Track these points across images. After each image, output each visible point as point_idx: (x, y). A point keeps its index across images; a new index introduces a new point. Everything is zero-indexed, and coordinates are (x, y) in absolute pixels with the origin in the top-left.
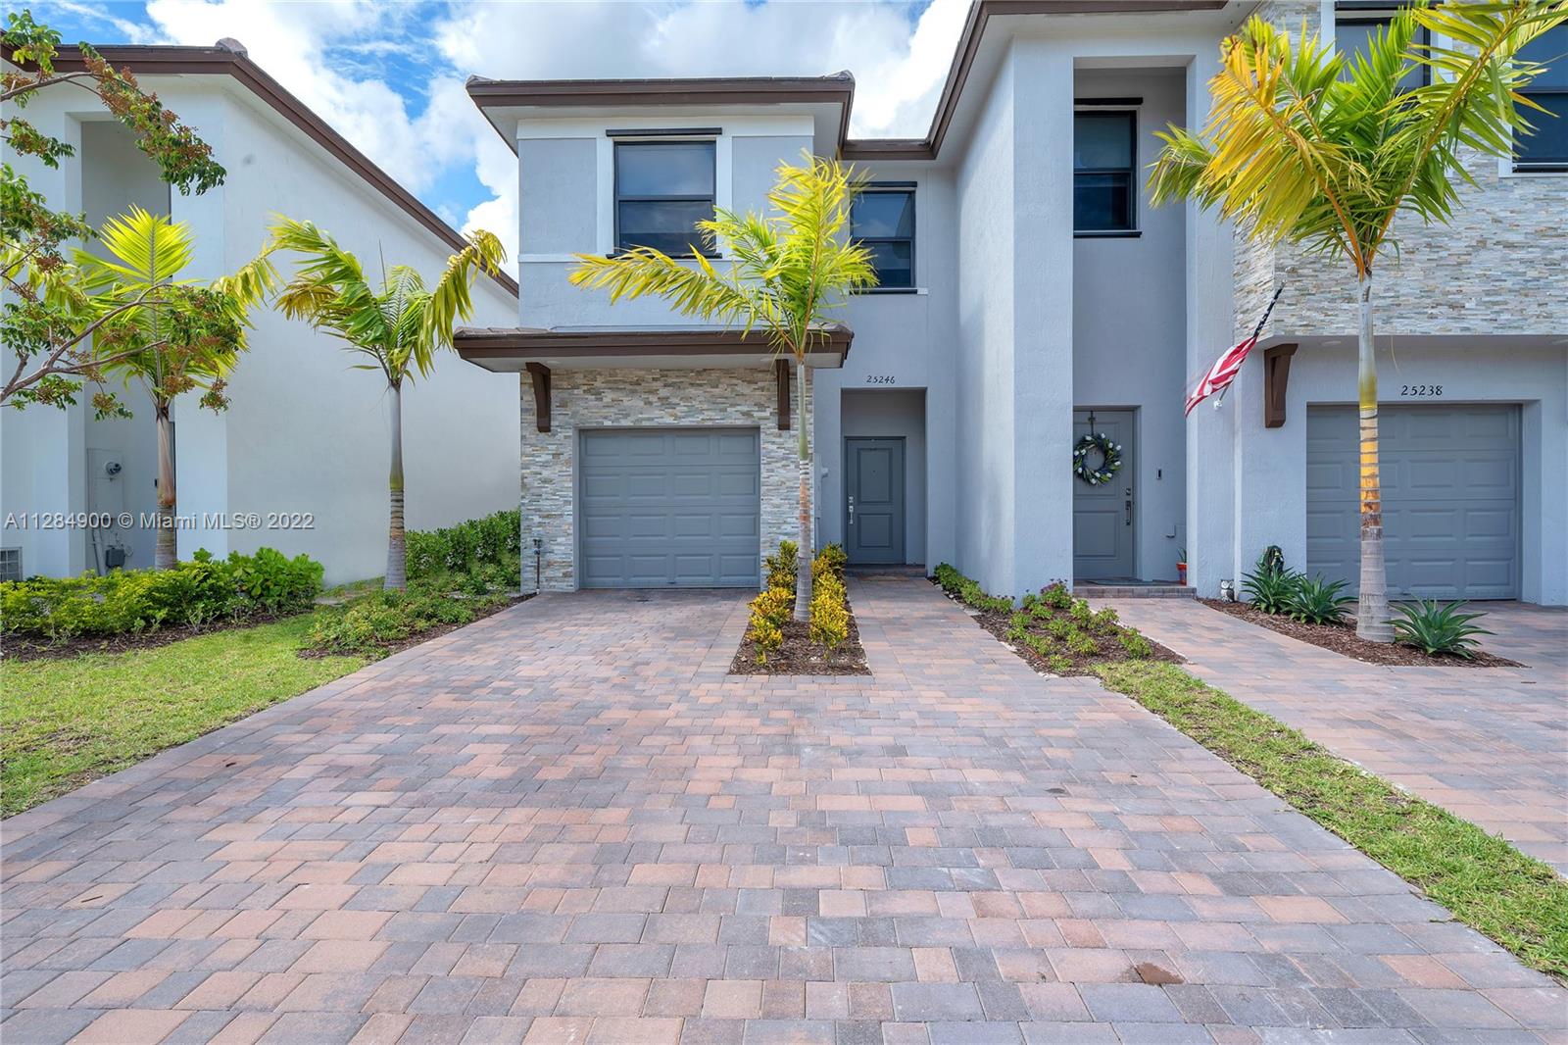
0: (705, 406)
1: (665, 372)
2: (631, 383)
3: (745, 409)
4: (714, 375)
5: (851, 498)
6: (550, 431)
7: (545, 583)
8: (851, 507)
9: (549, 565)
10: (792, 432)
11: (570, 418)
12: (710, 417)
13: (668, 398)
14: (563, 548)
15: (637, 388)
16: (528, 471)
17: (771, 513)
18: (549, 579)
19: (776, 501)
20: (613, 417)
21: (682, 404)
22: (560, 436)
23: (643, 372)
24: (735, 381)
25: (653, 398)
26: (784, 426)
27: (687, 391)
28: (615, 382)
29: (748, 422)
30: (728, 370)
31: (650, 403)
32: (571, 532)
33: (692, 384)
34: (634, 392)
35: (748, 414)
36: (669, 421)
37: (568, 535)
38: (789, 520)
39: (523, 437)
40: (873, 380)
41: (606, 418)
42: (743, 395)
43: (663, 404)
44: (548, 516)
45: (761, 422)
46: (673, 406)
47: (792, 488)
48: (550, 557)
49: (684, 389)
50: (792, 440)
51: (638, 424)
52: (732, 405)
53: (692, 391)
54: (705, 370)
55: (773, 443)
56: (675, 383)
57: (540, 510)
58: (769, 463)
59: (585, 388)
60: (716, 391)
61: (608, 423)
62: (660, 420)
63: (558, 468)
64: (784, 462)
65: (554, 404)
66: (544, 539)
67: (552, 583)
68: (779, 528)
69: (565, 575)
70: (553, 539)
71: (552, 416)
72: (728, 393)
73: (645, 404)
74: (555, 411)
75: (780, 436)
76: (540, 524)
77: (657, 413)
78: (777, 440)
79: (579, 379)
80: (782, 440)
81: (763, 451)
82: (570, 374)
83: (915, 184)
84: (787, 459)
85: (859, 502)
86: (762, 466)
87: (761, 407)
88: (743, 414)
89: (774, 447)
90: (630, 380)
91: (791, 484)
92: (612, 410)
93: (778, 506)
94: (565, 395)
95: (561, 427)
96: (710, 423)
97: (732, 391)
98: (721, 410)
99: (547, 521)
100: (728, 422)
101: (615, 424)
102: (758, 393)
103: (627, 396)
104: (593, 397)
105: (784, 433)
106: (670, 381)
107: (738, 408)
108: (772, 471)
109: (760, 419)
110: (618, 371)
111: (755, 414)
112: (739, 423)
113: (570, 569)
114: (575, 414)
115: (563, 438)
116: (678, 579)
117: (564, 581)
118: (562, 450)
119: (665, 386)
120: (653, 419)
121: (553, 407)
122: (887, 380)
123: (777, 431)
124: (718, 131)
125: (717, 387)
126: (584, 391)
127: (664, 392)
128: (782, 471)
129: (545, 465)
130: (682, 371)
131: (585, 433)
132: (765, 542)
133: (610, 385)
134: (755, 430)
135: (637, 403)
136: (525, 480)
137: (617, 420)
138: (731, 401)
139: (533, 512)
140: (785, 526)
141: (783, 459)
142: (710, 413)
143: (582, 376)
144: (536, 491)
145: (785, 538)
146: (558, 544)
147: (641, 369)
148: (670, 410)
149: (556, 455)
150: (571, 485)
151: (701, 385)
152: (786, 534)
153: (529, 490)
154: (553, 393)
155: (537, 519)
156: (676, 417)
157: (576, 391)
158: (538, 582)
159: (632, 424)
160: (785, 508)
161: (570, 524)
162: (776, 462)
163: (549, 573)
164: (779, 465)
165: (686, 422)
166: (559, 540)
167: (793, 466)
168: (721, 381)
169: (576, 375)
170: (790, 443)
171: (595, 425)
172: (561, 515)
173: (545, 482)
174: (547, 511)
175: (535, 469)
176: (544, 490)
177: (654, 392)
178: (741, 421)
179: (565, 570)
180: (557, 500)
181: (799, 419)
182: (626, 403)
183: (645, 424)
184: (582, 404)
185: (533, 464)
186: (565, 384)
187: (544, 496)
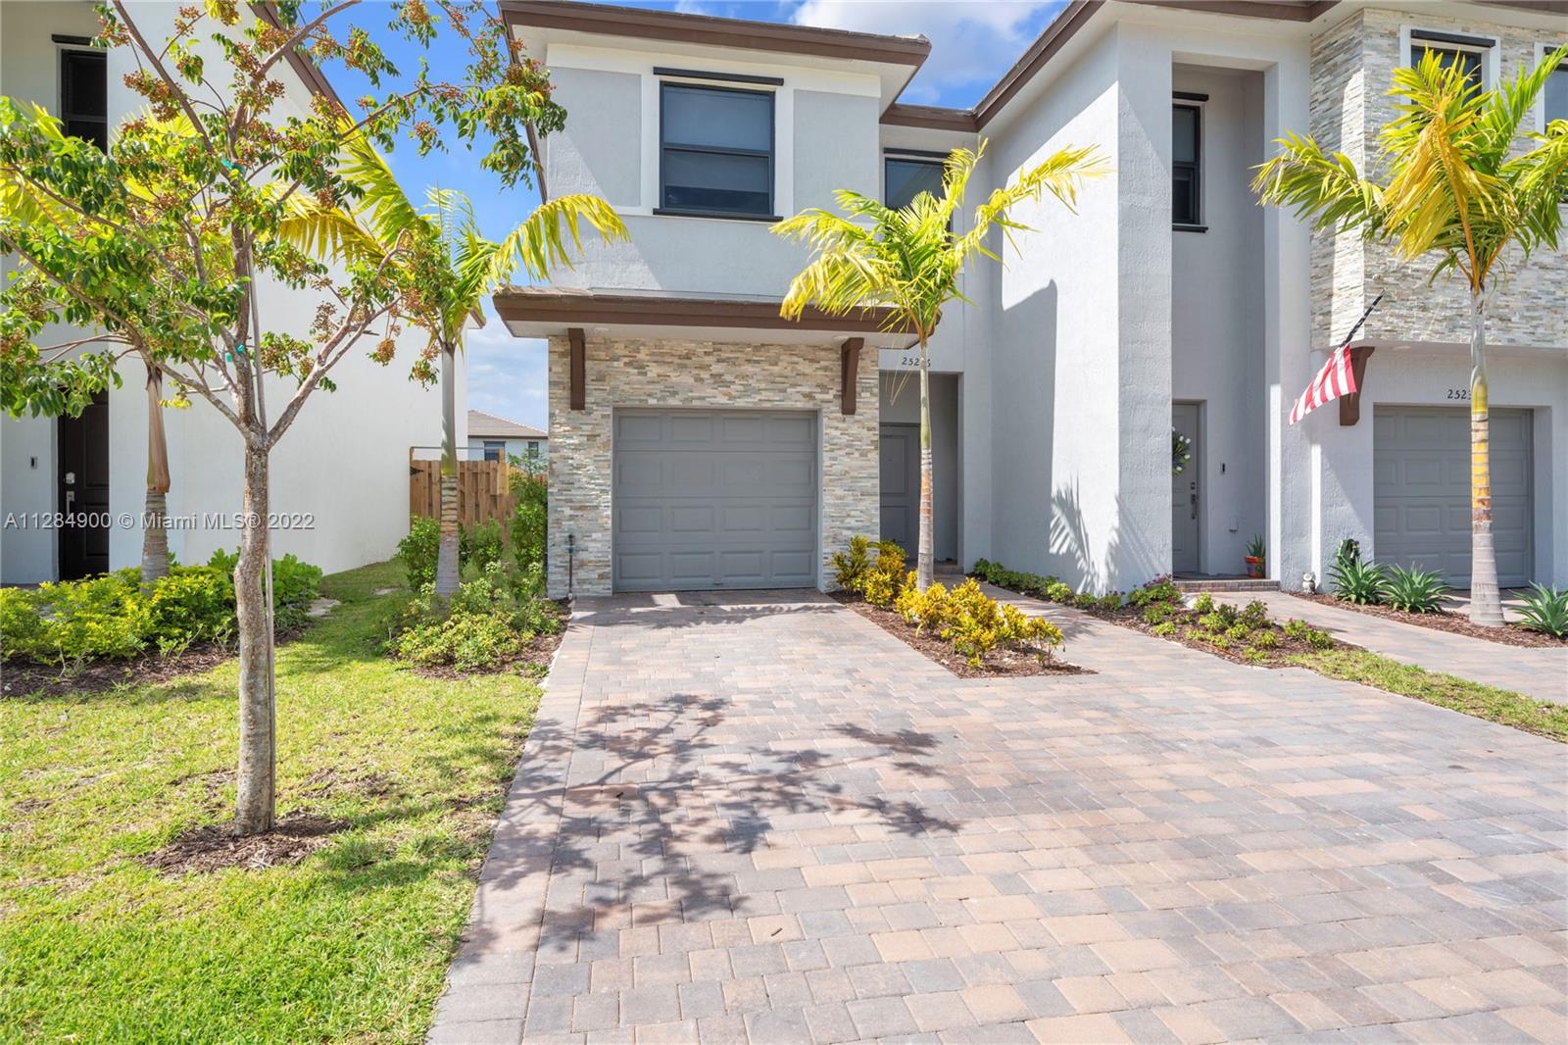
0: (763, 386)
1: (718, 346)
2: (680, 357)
3: (806, 390)
4: (772, 352)
6: (584, 408)
7: (579, 587)
9: (582, 565)
10: (856, 417)
11: (609, 394)
12: (766, 398)
13: (721, 375)
14: (599, 545)
15: (688, 362)
16: (558, 454)
17: (834, 505)
18: (581, 582)
19: (839, 492)
20: (659, 395)
21: (737, 382)
22: (597, 415)
23: (693, 345)
24: (795, 359)
25: (705, 375)
26: (848, 408)
27: (743, 368)
28: (662, 354)
29: (810, 405)
30: (789, 346)
31: (699, 380)
32: (609, 526)
33: (748, 361)
34: (682, 367)
35: (809, 396)
36: (722, 400)
37: (607, 530)
38: (853, 513)
39: (552, 415)
40: (908, 362)
41: (650, 395)
42: (804, 374)
43: (715, 383)
44: (581, 508)
45: (825, 405)
46: (728, 384)
47: (857, 477)
48: (582, 556)
49: (740, 365)
50: (856, 426)
51: (688, 405)
52: (794, 385)
53: (749, 369)
54: (763, 345)
55: (837, 428)
56: (729, 358)
57: (571, 501)
58: (832, 450)
59: (626, 360)
60: (776, 369)
61: (652, 402)
62: (712, 400)
63: (593, 452)
64: (847, 450)
65: (589, 377)
66: (577, 535)
67: (586, 587)
68: (842, 522)
69: (602, 576)
70: (587, 535)
71: (587, 392)
72: (788, 372)
73: (696, 381)
74: (590, 386)
75: (844, 420)
76: (572, 518)
77: (709, 391)
78: (841, 425)
79: (620, 350)
80: (844, 425)
81: (825, 437)
82: (608, 343)
84: (851, 446)
86: (825, 454)
87: (824, 388)
88: (805, 395)
89: (838, 433)
90: (679, 353)
91: (855, 474)
92: (658, 386)
93: (841, 498)
94: (602, 366)
95: (598, 404)
96: (767, 405)
97: (792, 371)
98: (781, 391)
99: (579, 513)
100: (787, 404)
101: (661, 403)
102: (820, 373)
103: (675, 370)
104: (636, 371)
105: (848, 418)
106: (724, 355)
107: (799, 389)
108: (835, 459)
109: (823, 401)
110: (664, 343)
111: (818, 396)
112: (799, 405)
113: (608, 570)
114: (614, 389)
115: (600, 418)
116: (723, 580)
117: (599, 584)
118: (597, 432)
119: (718, 361)
120: (703, 398)
121: (588, 380)
123: (840, 415)
124: (780, 82)
125: (776, 364)
126: (625, 364)
127: (717, 368)
128: (846, 459)
129: (576, 448)
130: (738, 346)
131: (624, 415)
132: (827, 538)
133: (656, 358)
134: (812, 417)
135: (684, 379)
136: (554, 466)
137: (663, 398)
138: (791, 381)
139: (563, 503)
140: (848, 520)
141: (847, 446)
142: (768, 393)
143: (623, 346)
144: (567, 479)
145: (851, 532)
146: (594, 540)
147: (692, 341)
148: (724, 389)
149: (592, 437)
150: (609, 471)
151: (758, 362)
152: (849, 529)
153: (558, 476)
154: (588, 364)
155: (568, 512)
156: (731, 397)
157: (616, 364)
158: (571, 585)
159: (680, 404)
160: (849, 500)
161: (607, 517)
162: (839, 449)
163: (582, 574)
164: (843, 452)
165: (741, 403)
166: (594, 536)
167: (857, 454)
168: (781, 358)
169: (616, 345)
170: (855, 430)
171: (637, 403)
172: (597, 507)
173: (578, 468)
174: (580, 502)
175: (566, 452)
176: (576, 477)
177: (706, 367)
178: (801, 404)
179: (600, 571)
180: (593, 489)
181: (864, 403)
182: (674, 379)
183: (696, 403)
184: (623, 378)
185: (564, 447)
186: (602, 355)
187: (576, 486)
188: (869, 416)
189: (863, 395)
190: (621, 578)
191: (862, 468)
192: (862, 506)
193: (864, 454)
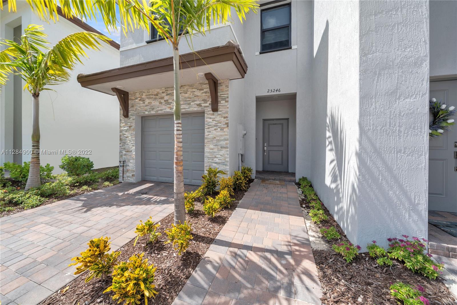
1: (167, 89)
2: (155, 95)
3: (198, 102)
4: (186, 88)
5: (265, 144)
6: (128, 117)
7: (126, 178)
8: (265, 148)
9: (128, 171)
10: (219, 113)
11: (135, 111)
12: (184, 108)
13: (168, 100)
14: (132, 164)
15: (157, 97)
16: (122, 133)
17: (209, 152)
18: (128, 177)
19: (212, 146)
20: (149, 110)
21: (173, 102)
22: (131, 119)
24: (194, 90)
25: (162, 101)
26: (215, 109)
28: (149, 95)
29: (200, 109)
30: (191, 85)
31: (161, 103)
32: (134, 158)
34: (156, 99)
35: (199, 105)
36: (168, 110)
38: (217, 156)
39: (120, 120)
40: (270, 91)
41: (146, 111)
42: (197, 96)
43: (166, 103)
44: (128, 151)
45: (205, 108)
46: (170, 103)
47: (219, 140)
48: (128, 167)
50: (219, 116)
51: (157, 113)
52: (194, 101)
54: (182, 86)
55: (210, 118)
56: (170, 93)
58: (209, 128)
59: (139, 99)
60: (186, 95)
61: (147, 113)
62: (165, 110)
63: (130, 132)
64: (215, 128)
65: (130, 106)
66: (127, 161)
67: (129, 178)
68: (213, 160)
69: (133, 175)
70: (129, 161)
71: (129, 111)
72: (191, 96)
73: (159, 103)
74: (130, 109)
75: (213, 114)
76: (125, 155)
77: (164, 107)
78: (212, 117)
80: (214, 117)
81: (206, 122)
84: (216, 126)
85: (269, 145)
86: (205, 130)
87: (205, 101)
89: (211, 120)
90: (154, 94)
91: (218, 138)
92: (148, 107)
93: (212, 149)
94: (133, 102)
95: (132, 115)
96: (183, 110)
97: (193, 95)
98: (188, 104)
99: (127, 153)
100: (191, 109)
101: (149, 113)
102: (204, 94)
103: (153, 100)
104: (142, 102)
105: (216, 113)
106: (169, 92)
107: (196, 102)
108: (210, 132)
109: (205, 107)
110: (150, 90)
111: (203, 105)
112: (195, 109)
113: (134, 173)
114: (136, 109)
115: (133, 119)
117: (132, 178)
118: (132, 125)
119: (167, 95)
120: (161, 110)
122: (277, 91)
123: (212, 112)
125: (187, 93)
126: (139, 100)
127: (166, 98)
128: (214, 132)
129: (126, 131)
132: (206, 166)
133: (148, 97)
134: (203, 113)
135: (156, 103)
136: (121, 137)
137: (150, 111)
138: (192, 99)
139: (123, 150)
140: (215, 159)
141: (215, 126)
143: (138, 94)
144: (124, 141)
145: (215, 165)
146: (131, 163)
147: (158, 89)
148: (169, 106)
149: (130, 127)
150: (134, 139)
152: (216, 163)
153: (122, 141)
154: (130, 101)
155: (124, 152)
156: (171, 109)
157: (136, 100)
158: (123, 178)
159: (155, 113)
160: (216, 150)
161: (134, 155)
162: (212, 127)
163: (128, 174)
164: (213, 129)
166: (131, 161)
167: (219, 129)
168: (189, 90)
169: (136, 94)
170: (218, 118)
171: (142, 114)
172: (131, 151)
173: (127, 138)
174: (127, 149)
175: (124, 132)
176: (126, 141)
177: (162, 98)
178: (196, 109)
179: (132, 174)
180: (130, 145)
181: (222, 106)
182: (153, 104)
183: (159, 112)
184: (138, 105)
185: (123, 131)
186: (133, 98)
187: (126, 144)
188: (224, 112)
189: (222, 102)
190: (146, 176)
191: (221, 136)
192: (222, 153)
193: (222, 129)
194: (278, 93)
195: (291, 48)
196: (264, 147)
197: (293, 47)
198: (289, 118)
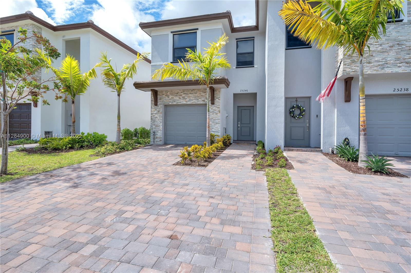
0: (193, 99)
1: (184, 90)
2: (176, 94)
3: (203, 99)
4: (195, 91)
5: (239, 122)
6: (157, 105)
7: (156, 142)
9: (157, 138)
10: (215, 105)
11: (162, 102)
12: (194, 101)
13: (184, 97)
14: (160, 134)
15: (177, 94)
16: (152, 115)
18: (157, 141)
20: (172, 102)
21: (188, 98)
22: (160, 107)
23: (179, 91)
24: (201, 92)
25: (181, 97)
26: (213, 103)
27: (189, 95)
29: (204, 103)
30: (199, 89)
31: (180, 98)
32: (162, 130)
33: (190, 93)
34: (176, 96)
35: (204, 101)
36: (185, 102)
37: (161, 131)
38: (214, 128)
39: (151, 107)
40: (242, 91)
41: (170, 102)
42: (202, 96)
43: (183, 99)
44: (157, 126)
46: (186, 99)
47: (215, 119)
48: (157, 136)
49: (188, 94)
50: (215, 107)
51: (177, 104)
53: (190, 95)
54: (193, 90)
57: (155, 125)
59: (165, 95)
60: (196, 95)
61: (170, 103)
62: (182, 103)
63: (159, 114)
64: (213, 113)
65: (158, 99)
66: (156, 132)
68: (211, 130)
69: (160, 140)
70: (158, 132)
74: (158, 101)
75: (212, 106)
76: (155, 128)
77: (182, 101)
79: (164, 92)
80: (212, 107)
82: (162, 91)
83: (254, 37)
84: (213, 112)
85: (241, 123)
87: (207, 99)
88: (203, 101)
89: (210, 109)
90: (176, 92)
91: (214, 119)
92: (171, 100)
93: (211, 124)
94: (161, 96)
95: (160, 104)
96: (194, 103)
97: (200, 95)
98: (197, 100)
99: (156, 127)
100: (199, 103)
102: (206, 95)
103: (175, 96)
104: (167, 97)
105: (213, 105)
106: (185, 92)
107: (201, 99)
109: (207, 102)
110: (173, 91)
112: (201, 103)
113: (161, 139)
114: (163, 101)
116: (187, 142)
117: (160, 142)
118: (160, 110)
119: (184, 94)
120: (180, 102)
121: (158, 100)
122: (246, 91)
123: (211, 105)
124: (198, 29)
125: (196, 94)
127: (183, 95)
128: (212, 115)
129: (156, 114)
130: (188, 90)
131: (166, 106)
133: (171, 94)
135: (177, 98)
136: (152, 117)
137: (172, 103)
138: (200, 97)
139: (153, 125)
141: (212, 112)
142: (194, 100)
143: (165, 92)
144: (154, 120)
145: (213, 132)
146: (159, 133)
147: (178, 90)
149: (159, 111)
150: (162, 118)
151: (192, 93)
153: (152, 120)
154: (158, 96)
155: (154, 127)
156: (186, 102)
157: (163, 96)
158: (154, 142)
159: (176, 104)
160: (213, 125)
161: (161, 128)
162: (211, 113)
163: (157, 140)
164: (211, 114)
165: (189, 103)
166: (159, 132)
167: (215, 114)
168: (198, 92)
169: (163, 92)
170: (214, 108)
171: (167, 104)
172: (159, 126)
173: (156, 118)
174: (156, 125)
175: (154, 115)
176: (156, 120)
177: (181, 95)
179: (160, 139)
180: (159, 122)
181: (217, 102)
182: (175, 98)
183: (179, 103)
184: (165, 99)
185: (153, 113)
186: (161, 94)
187: (156, 121)
188: (217, 105)
189: (216, 100)
190: (167, 141)
191: (216, 117)
192: (216, 126)
193: (217, 114)
194: (246, 92)
195: (254, 67)
196: (238, 124)
197: (255, 66)
198: (254, 106)
